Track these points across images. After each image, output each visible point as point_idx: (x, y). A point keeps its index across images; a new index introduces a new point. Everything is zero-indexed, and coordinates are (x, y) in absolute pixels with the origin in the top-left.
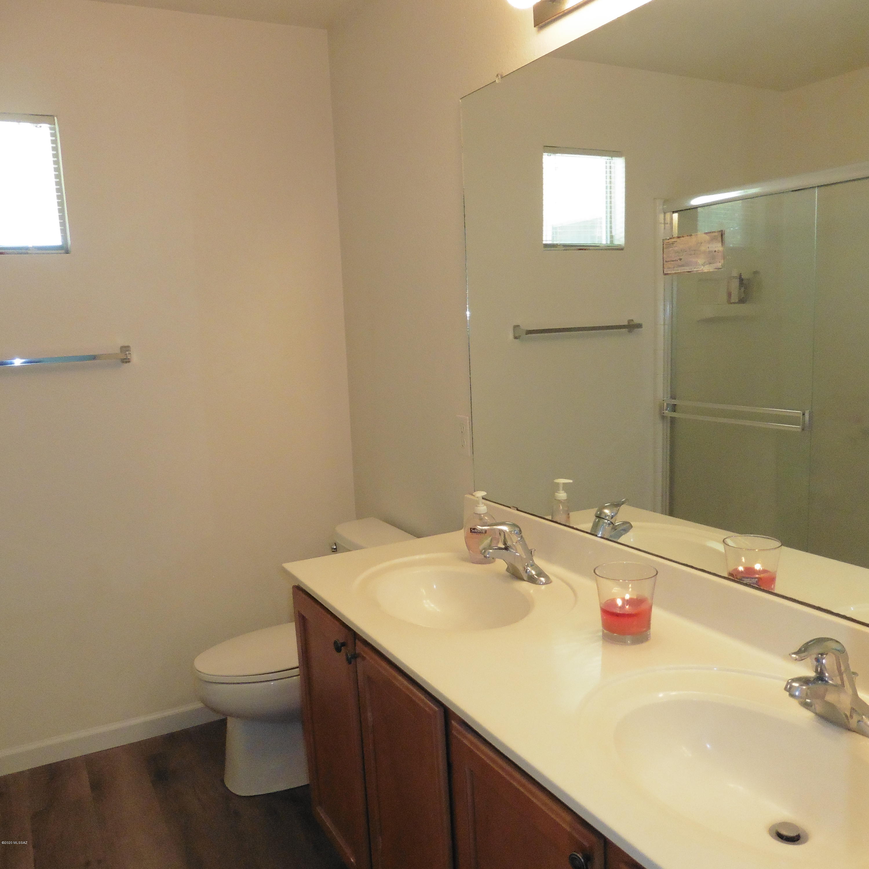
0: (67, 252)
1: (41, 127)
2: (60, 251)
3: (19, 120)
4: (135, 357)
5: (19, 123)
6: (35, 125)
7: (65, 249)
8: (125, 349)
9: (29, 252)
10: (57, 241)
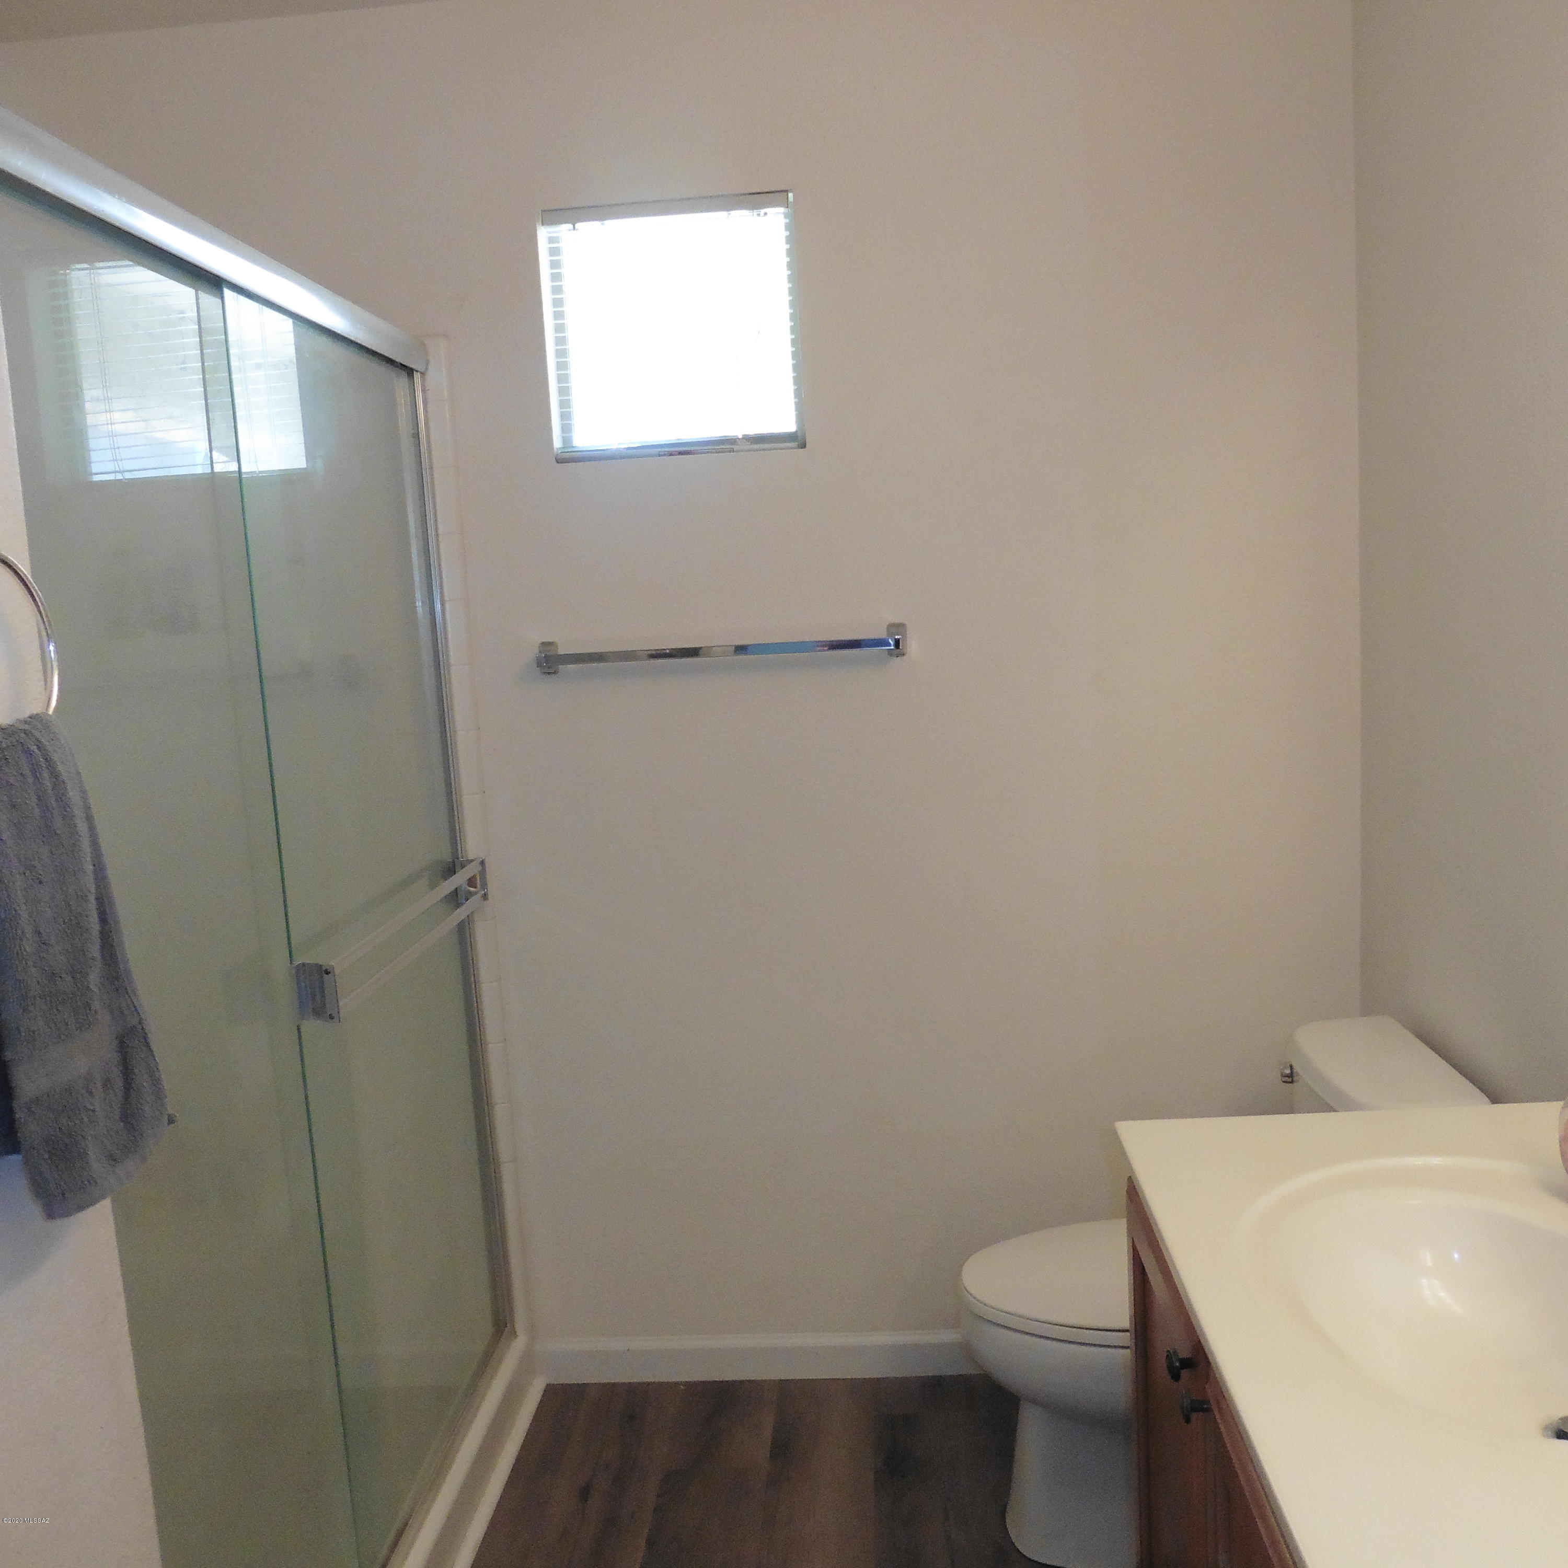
0: (803, 446)
1: (766, 214)
2: (789, 445)
3: (728, 208)
4: (913, 646)
5: (729, 212)
6: (756, 212)
7: (798, 440)
8: (898, 627)
9: (735, 447)
10: (787, 424)
